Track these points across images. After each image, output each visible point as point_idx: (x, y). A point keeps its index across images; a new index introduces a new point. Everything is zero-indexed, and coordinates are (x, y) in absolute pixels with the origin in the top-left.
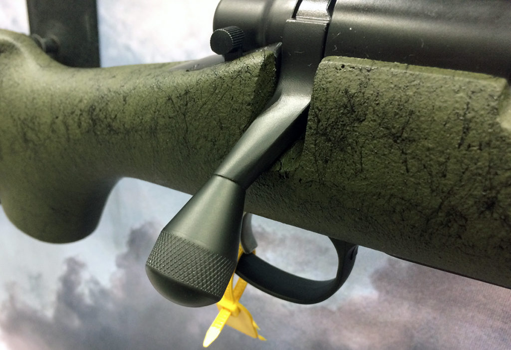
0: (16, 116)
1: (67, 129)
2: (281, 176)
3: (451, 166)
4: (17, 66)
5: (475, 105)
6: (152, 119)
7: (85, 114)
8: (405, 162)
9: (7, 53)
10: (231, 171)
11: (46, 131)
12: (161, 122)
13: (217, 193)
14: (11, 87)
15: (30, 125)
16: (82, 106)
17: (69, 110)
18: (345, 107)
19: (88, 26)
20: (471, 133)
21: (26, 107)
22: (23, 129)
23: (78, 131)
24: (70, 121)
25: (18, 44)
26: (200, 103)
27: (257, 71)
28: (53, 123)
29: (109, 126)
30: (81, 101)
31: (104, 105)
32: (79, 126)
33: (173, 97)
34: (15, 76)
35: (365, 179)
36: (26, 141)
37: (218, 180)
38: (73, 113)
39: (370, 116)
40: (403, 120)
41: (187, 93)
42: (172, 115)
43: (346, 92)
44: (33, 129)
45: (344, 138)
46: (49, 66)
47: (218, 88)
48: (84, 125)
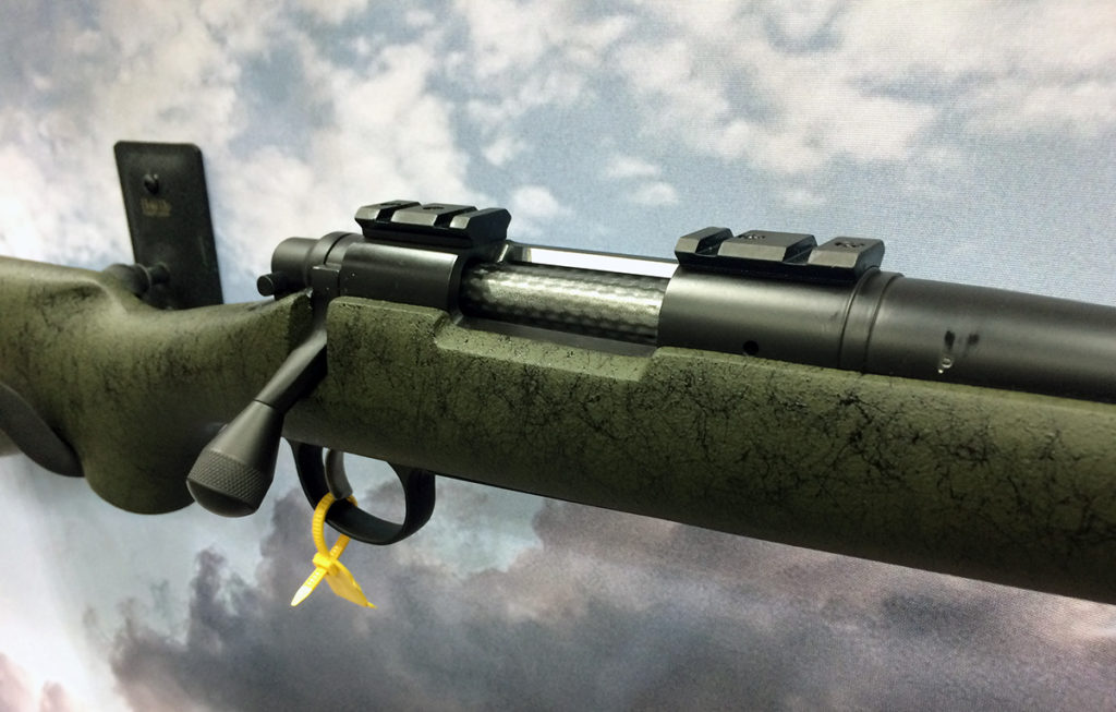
0: (98, 365)
1: (148, 374)
2: (317, 400)
3: (416, 380)
4: (101, 310)
5: (421, 332)
6: (218, 357)
7: (163, 357)
8: (390, 379)
9: (92, 297)
10: (268, 396)
11: (128, 378)
12: (225, 358)
13: (254, 417)
14: (95, 332)
15: (113, 372)
16: (161, 349)
17: (149, 355)
18: (347, 337)
19: (203, 250)
20: (422, 353)
21: (109, 353)
22: (105, 376)
23: (157, 375)
24: (151, 366)
25: (104, 287)
26: (251, 339)
27: (288, 311)
28: (135, 368)
29: (184, 367)
30: (160, 344)
31: (179, 346)
32: (159, 370)
33: (233, 337)
34: (100, 322)
35: (370, 396)
36: (108, 390)
37: (255, 405)
38: (153, 356)
39: (363, 344)
40: (382, 346)
41: (241, 331)
42: (232, 351)
43: (346, 324)
44: (115, 377)
45: (351, 363)
46: (136, 310)
47: (264, 325)
48: (163, 368)
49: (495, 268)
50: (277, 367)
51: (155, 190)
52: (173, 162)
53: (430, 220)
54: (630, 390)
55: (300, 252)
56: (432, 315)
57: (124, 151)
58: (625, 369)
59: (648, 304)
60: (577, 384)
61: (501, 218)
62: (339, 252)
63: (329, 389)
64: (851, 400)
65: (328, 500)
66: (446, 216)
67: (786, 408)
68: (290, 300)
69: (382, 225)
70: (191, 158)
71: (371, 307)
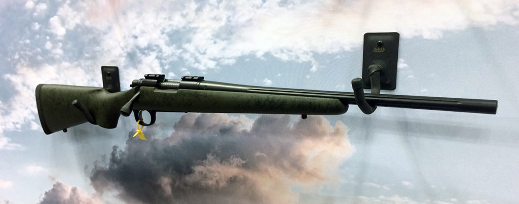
1: (111, 102)
2: (138, 101)
3: (151, 96)
4: (102, 93)
5: (152, 90)
6: (123, 97)
8: (148, 97)
10: (132, 100)
11: (107, 103)
18: (143, 92)
20: (152, 93)
25: (103, 90)
27: (134, 89)
29: (118, 99)
32: (113, 101)
33: (126, 94)
36: (103, 105)
37: (129, 102)
40: (147, 92)
43: (142, 90)
45: (143, 95)
49: (162, 82)
50: (133, 97)
51: (109, 75)
52: (113, 70)
53: (154, 76)
54: (176, 94)
55: (136, 81)
56: (153, 88)
57: (103, 68)
58: (175, 92)
59: (178, 84)
60: (170, 94)
61: (164, 76)
62: (142, 81)
63: (140, 99)
64: (196, 92)
65: (139, 121)
66: (156, 75)
67: (190, 94)
68: (135, 87)
69: (147, 77)
70: (116, 69)
71: (146, 87)
